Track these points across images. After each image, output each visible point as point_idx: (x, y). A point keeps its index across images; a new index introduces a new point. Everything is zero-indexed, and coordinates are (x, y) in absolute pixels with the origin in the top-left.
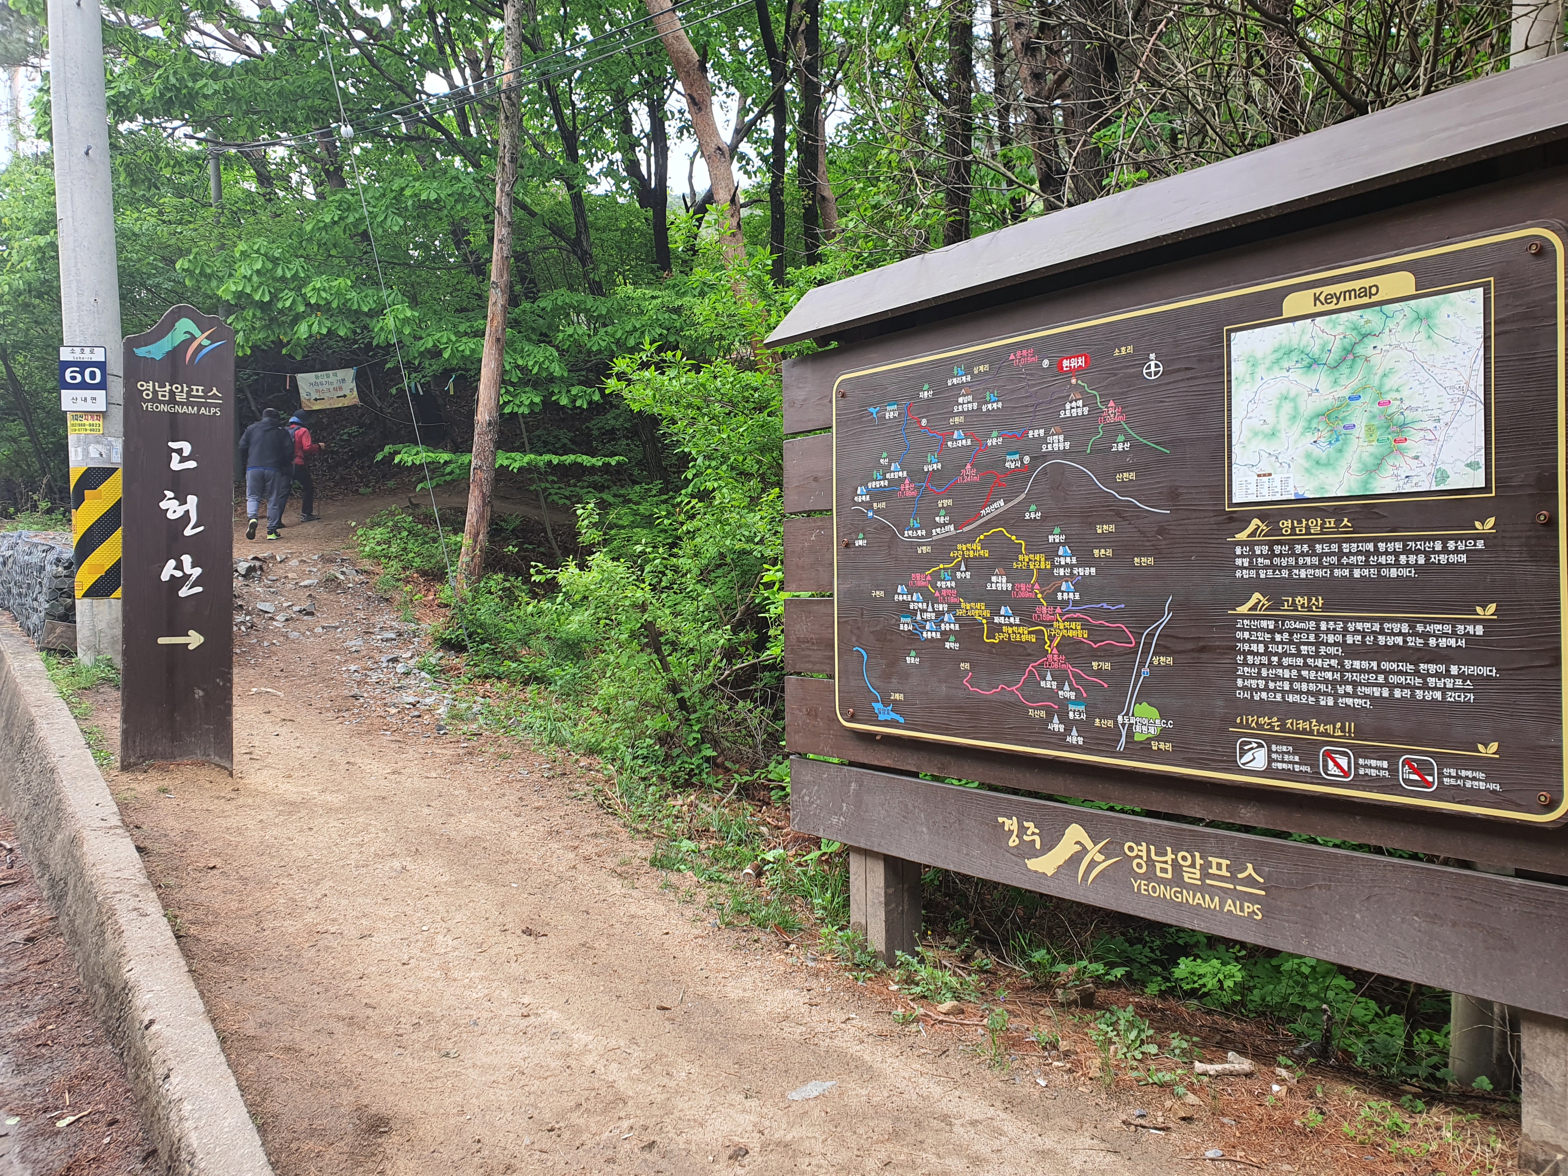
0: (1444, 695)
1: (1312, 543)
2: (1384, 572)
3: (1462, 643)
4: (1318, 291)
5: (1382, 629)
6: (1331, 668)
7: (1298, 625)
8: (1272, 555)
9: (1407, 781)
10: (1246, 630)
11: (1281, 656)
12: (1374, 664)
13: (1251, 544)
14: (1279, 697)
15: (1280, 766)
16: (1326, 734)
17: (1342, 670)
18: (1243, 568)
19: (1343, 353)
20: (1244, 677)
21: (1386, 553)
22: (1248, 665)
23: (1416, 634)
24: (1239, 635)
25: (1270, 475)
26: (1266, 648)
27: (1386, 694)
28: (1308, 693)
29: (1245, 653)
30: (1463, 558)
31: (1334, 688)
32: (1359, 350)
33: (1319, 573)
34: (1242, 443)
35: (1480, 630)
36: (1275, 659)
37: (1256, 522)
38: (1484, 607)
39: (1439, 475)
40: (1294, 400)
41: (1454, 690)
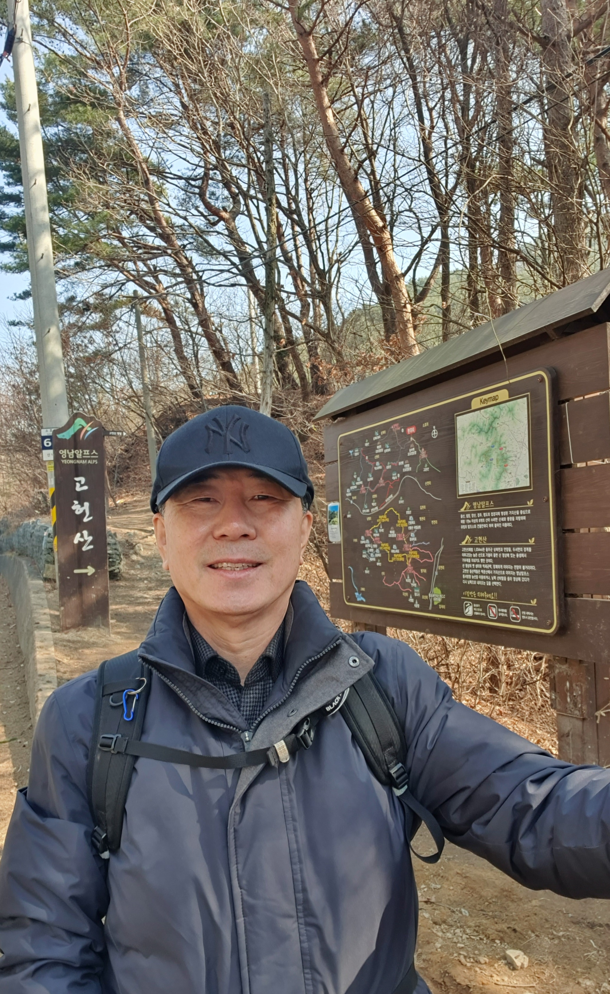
4: (481, 398)
6: (490, 569)
7: (479, 550)
9: (513, 618)
15: (476, 614)
16: (488, 598)
19: (489, 426)
20: (465, 574)
21: (504, 516)
23: (513, 552)
25: (469, 482)
29: (465, 563)
32: (493, 425)
34: (461, 467)
39: (517, 481)
40: (475, 448)
41: (524, 576)
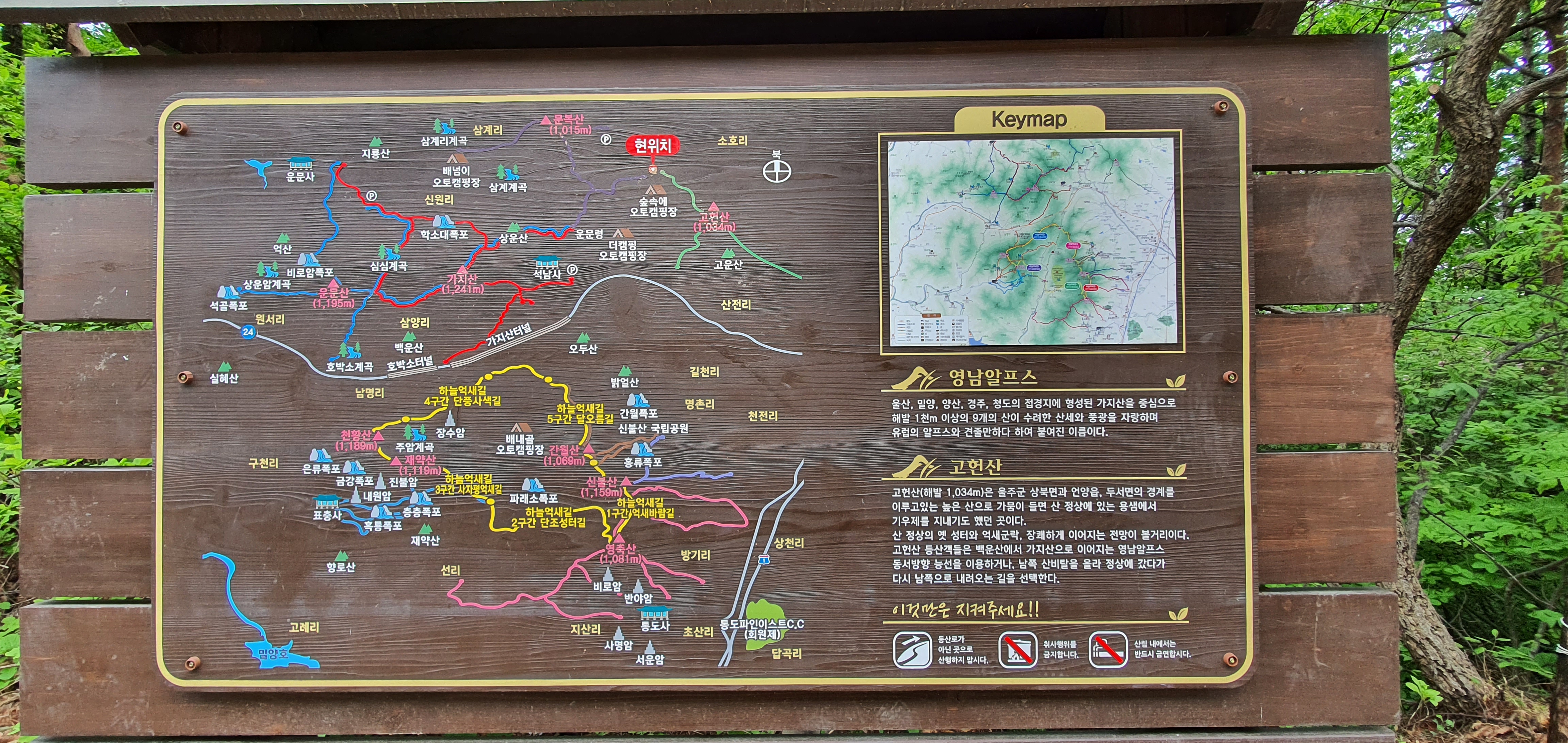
0: (1135, 562)
1: (989, 397)
2: (1072, 430)
3: (1153, 505)
4: (997, 109)
5: (1069, 493)
6: (1012, 541)
7: (971, 492)
8: (939, 411)
9: (1097, 660)
10: (906, 500)
11: (950, 530)
12: (1061, 533)
13: (913, 397)
14: (947, 578)
16: (1006, 617)
17: (1024, 541)
18: (901, 425)
19: (1028, 185)
20: (901, 557)
21: (1075, 410)
22: (907, 542)
23: (1106, 498)
24: (896, 506)
25: (939, 315)
26: (931, 519)
27: (1074, 565)
28: (984, 570)
29: (902, 528)
30: (1155, 416)
31: (1015, 563)
32: (1046, 183)
33: (997, 432)
34: (903, 274)
35: (1170, 491)
36: (943, 533)
37: (918, 371)
38: (1175, 468)
39: (1132, 328)
40: (966, 230)
41: (1145, 556)
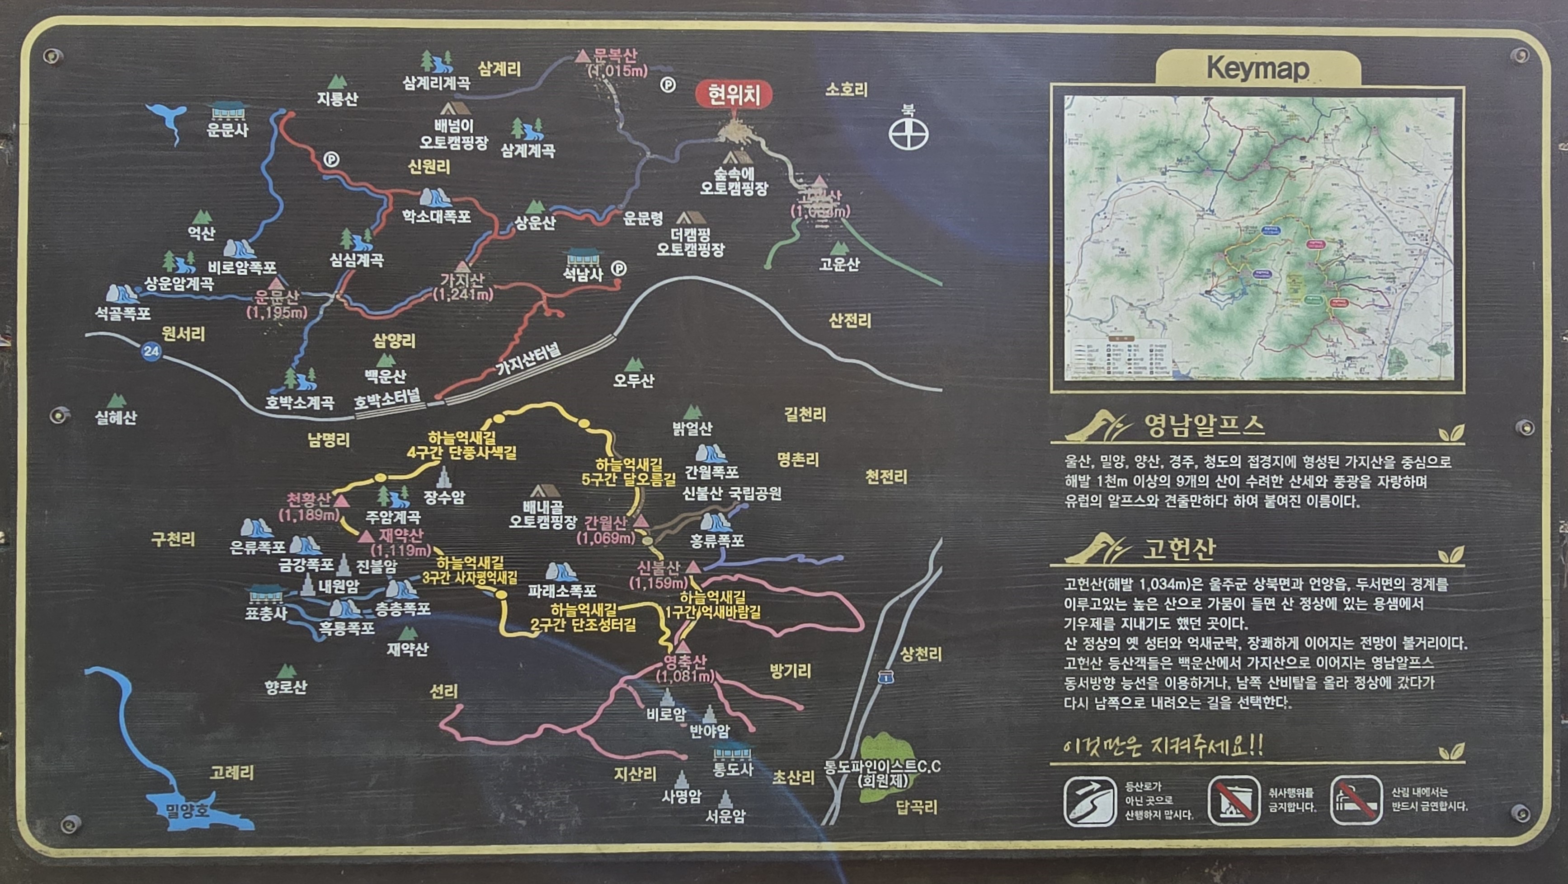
0: (1395, 682)
1: (1199, 454)
2: (1312, 500)
3: (1419, 604)
4: (1216, 53)
5: (1307, 586)
6: (1227, 651)
7: (1173, 584)
8: (1130, 472)
9: (1343, 815)
10: (1083, 595)
11: (1143, 636)
12: (1295, 642)
13: (1095, 452)
14: (1140, 703)
15: (1139, 815)
16: (1218, 756)
17: (1246, 653)
18: (1078, 491)
19: (1255, 160)
20: (1077, 674)
21: (1316, 472)
22: (1085, 654)
23: (1356, 593)
24: (1070, 603)
25: (1131, 339)
26: (1118, 622)
27: (1312, 686)
28: (1190, 692)
29: (1080, 635)
30: (1423, 482)
31: (1232, 682)
32: (1280, 159)
33: (1210, 501)
34: (1083, 282)
35: (1443, 585)
36: (1133, 641)
37: (1102, 416)
38: (1449, 552)
39: (1394, 359)
40: (1173, 222)
41: (1409, 672)
